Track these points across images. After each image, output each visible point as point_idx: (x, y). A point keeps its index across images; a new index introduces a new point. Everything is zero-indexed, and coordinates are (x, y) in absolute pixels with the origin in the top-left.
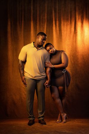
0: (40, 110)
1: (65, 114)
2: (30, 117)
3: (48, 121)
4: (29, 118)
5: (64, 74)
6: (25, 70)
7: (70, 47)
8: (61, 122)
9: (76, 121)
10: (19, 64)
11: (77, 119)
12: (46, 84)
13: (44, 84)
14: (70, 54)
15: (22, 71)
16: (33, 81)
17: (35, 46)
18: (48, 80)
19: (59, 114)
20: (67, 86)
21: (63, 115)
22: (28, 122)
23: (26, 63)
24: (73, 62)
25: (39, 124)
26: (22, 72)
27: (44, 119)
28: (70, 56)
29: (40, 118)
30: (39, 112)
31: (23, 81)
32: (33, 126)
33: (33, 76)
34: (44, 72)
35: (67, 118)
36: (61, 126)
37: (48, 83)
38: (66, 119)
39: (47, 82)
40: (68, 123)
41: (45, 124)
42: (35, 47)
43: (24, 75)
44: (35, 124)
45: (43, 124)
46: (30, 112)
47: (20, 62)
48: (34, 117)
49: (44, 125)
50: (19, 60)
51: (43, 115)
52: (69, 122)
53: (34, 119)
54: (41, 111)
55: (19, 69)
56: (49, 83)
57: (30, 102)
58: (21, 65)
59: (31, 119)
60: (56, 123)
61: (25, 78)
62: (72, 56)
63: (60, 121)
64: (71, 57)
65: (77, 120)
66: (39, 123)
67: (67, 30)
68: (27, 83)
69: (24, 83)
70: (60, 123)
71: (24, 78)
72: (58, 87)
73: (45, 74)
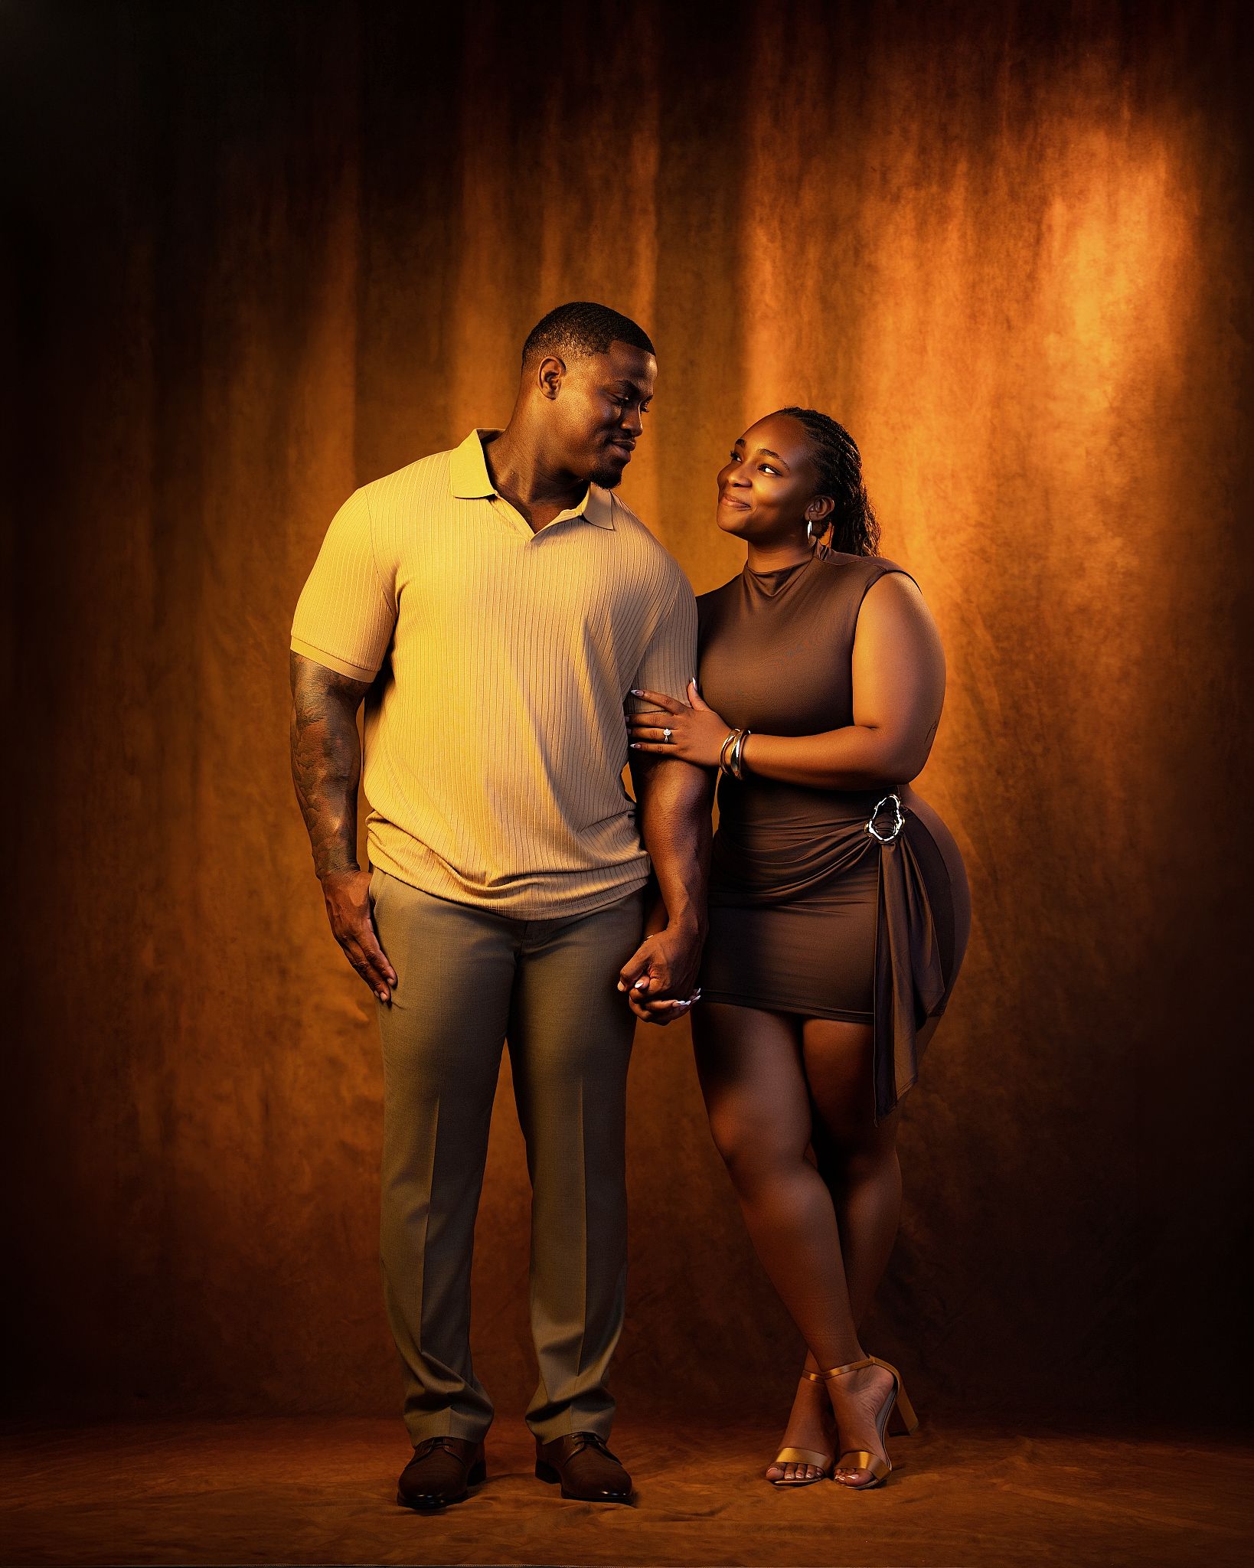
0: (561, 1316)
1: (883, 1376)
2: (432, 1402)
3: (662, 1464)
4: (413, 1418)
5: (887, 853)
6: (377, 788)
7: (967, 502)
8: (829, 1474)
9: (1020, 1462)
10: (302, 722)
11: (1028, 1444)
12: (643, 971)
13: (617, 977)
14: (957, 594)
15: (341, 801)
16: (481, 934)
17: (502, 491)
18: (664, 927)
19: (800, 1372)
20: (920, 1017)
21: (854, 1386)
22: (398, 1468)
23: (395, 705)
24: (992, 696)
25: (548, 1493)
26: (336, 823)
27: (603, 1426)
28: (966, 622)
29: (553, 1410)
30: (547, 1333)
31: (347, 939)
32: (461, 1516)
33: (476, 868)
34: (624, 821)
35: (911, 1419)
36: (830, 1529)
37: (661, 958)
38: (894, 1428)
39: (660, 945)
40: (916, 1482)
41: (624, 1493)
42: (503, 505)
43: (357, 860)
44: (493, 1489)
45: (591, 1494)
46: (428, 1339)
47: (311, 694)
48: (485, 1397)
49: (610, 1515)
50: (294, 663)
51: (594, 1375)
52: (933, 1476)
53: (481, 1432)
54: (574, 1329)
55: (303, 787)
56: (677, 966)
57: (432, 1208)
58: (321, 726)
59: (442, 1424)
60: (764, 1490)
61: (371, 902)
62: (990, 627)
63: (819, 1460)
64: (980, 632)
65: (1032, 1457)
66: (542, 1486)
67: (927, 284)
68: (395, 965)
69: (354, 961)
70: (816, 1489)
71: (357, 898)
72: (795, 1025)
73: (632, 851)
